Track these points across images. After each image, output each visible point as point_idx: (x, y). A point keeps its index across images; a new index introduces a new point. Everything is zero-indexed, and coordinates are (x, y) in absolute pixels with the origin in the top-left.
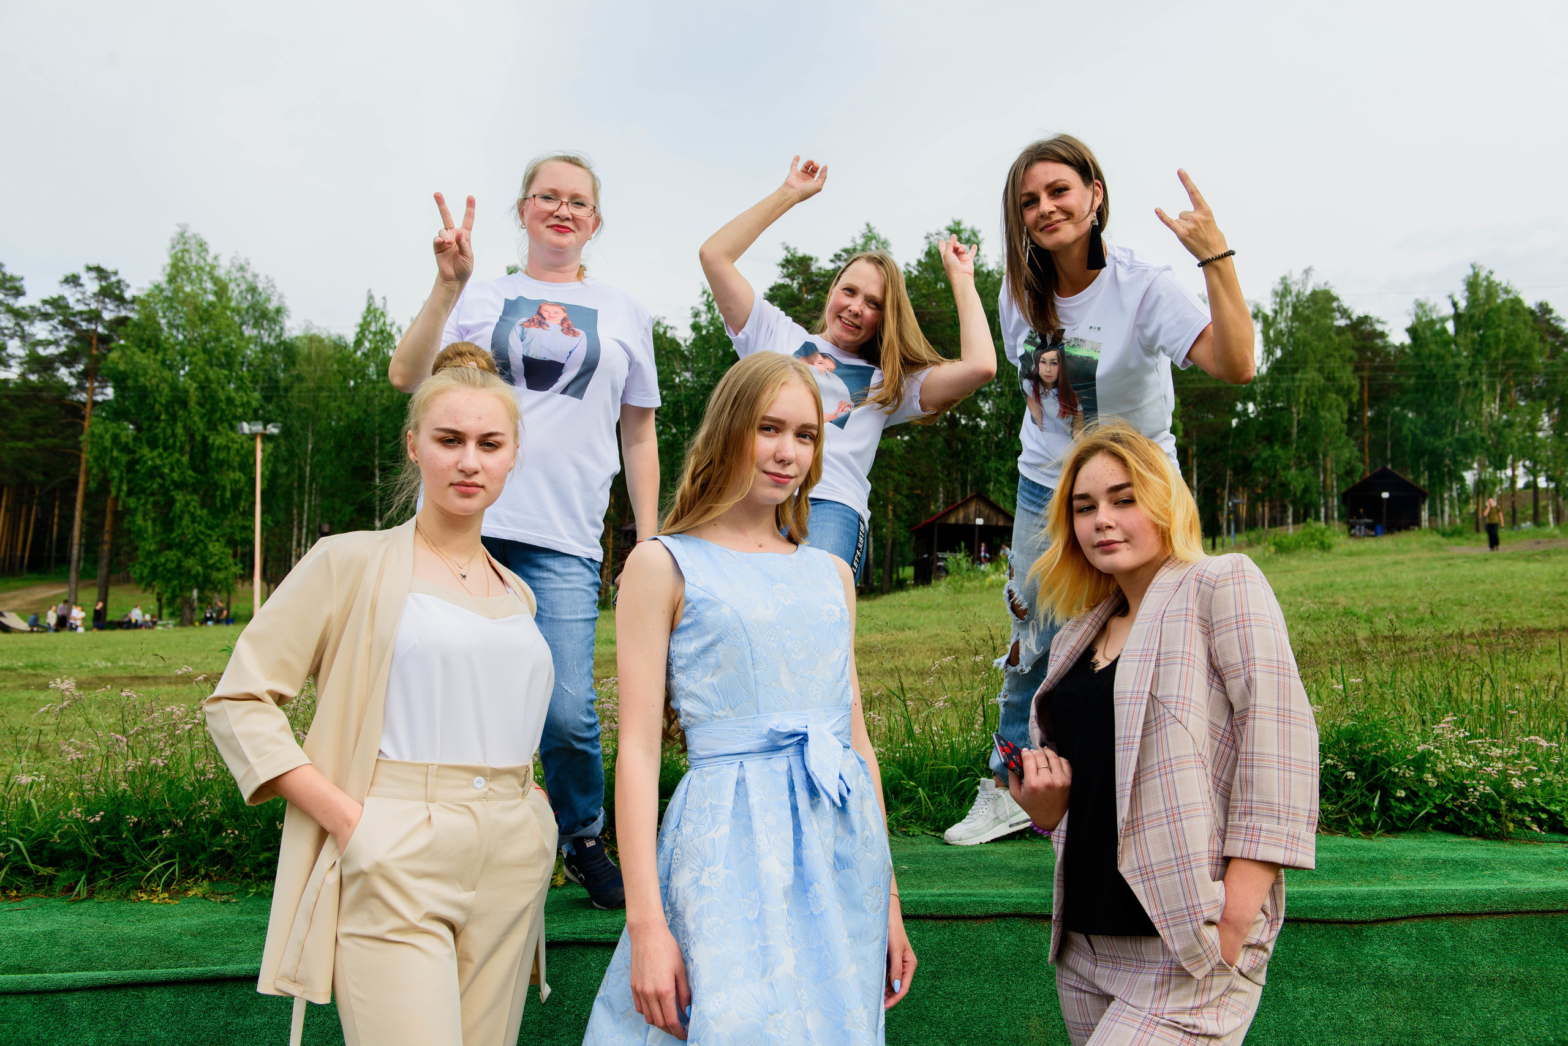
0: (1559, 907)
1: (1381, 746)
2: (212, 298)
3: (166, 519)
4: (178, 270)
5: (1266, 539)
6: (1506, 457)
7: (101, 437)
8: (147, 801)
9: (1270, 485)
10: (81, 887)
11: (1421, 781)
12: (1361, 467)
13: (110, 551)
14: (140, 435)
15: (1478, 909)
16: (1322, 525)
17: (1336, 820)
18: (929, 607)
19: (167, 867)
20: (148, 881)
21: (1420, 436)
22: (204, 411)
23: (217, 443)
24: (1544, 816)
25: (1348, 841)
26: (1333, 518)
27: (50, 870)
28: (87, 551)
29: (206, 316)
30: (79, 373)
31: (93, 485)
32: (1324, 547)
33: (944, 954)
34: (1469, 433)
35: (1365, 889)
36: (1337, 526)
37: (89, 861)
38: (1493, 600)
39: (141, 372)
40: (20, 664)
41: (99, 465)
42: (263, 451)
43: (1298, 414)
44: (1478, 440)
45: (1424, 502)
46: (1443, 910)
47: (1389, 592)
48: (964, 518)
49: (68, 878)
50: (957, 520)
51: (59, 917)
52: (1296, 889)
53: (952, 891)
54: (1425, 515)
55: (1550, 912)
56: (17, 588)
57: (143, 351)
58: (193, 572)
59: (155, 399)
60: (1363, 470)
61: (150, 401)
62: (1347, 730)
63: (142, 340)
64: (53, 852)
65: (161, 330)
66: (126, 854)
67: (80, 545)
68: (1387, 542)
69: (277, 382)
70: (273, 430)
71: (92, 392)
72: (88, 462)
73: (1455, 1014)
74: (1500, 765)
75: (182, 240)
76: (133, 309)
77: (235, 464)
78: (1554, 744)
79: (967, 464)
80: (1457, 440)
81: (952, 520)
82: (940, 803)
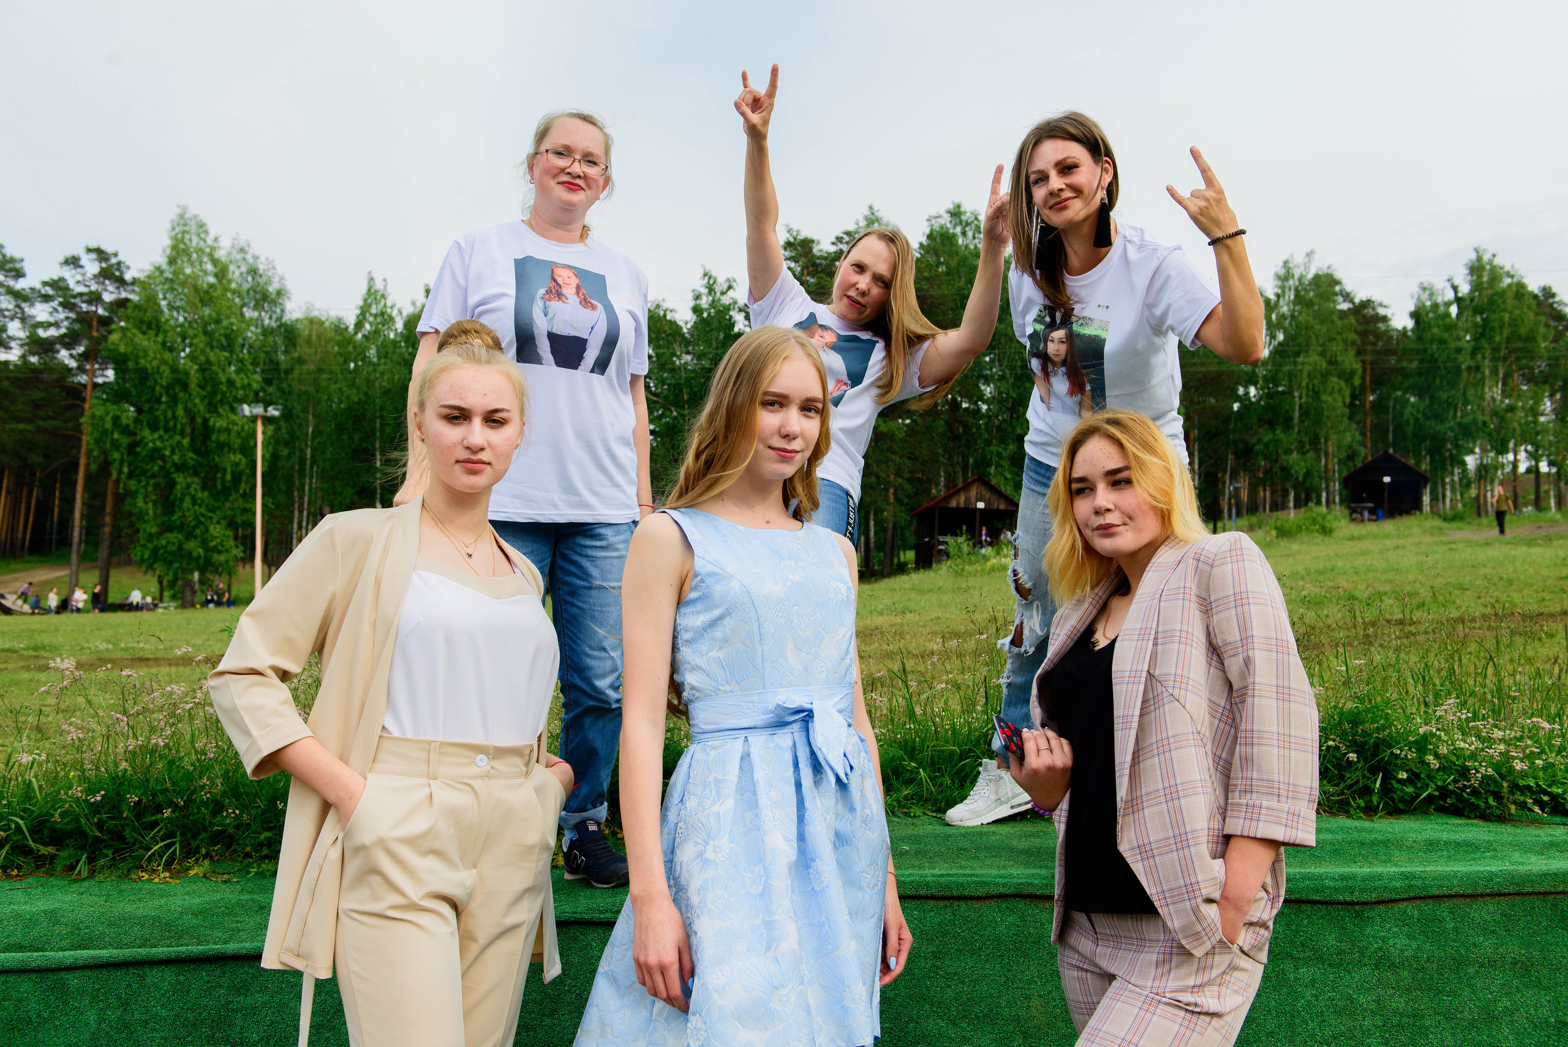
0: (1561, 888)
1: (1383, 728)
2: (212, 280)
3: (167, 501)
4: (179, 251)
5: (1267, 523)
6: (1508, 441)
7: (102, 419)
8: (147, 781)
9: (1271, 469)
10: (82, 867)
11: (1423, 762)
12: (1363, 451)
13: (111, 533)
14: (141, 417)
15: (1480, 891)
16: (1323, 509)
17: (1337, 802)
18: (930, 591)
19: (169, 846)
20: (149, 860)
21: (1422, 420)
22: (204, 393)
23: (218, 425)
24: (1546, 798)
25: (1349, 823)
26: (1334, 502)
27: (51, 850)
28: (88, 533)
29: (206, 297)
30: (79, 355)
31: (94, 467)
32: (1326, 531)
34: (1471, 417)
35: (1366, 870)
36: (1338, 510)
37: (90, 841)
38: (1495, 584)
39: (141, 354)
40: (22, 646)
41: (100, 447)
42: (264, 433)
43: (1301, 398)
44: (1480, 425)
45: (1425, 487)
46: (1445, 891)
47: (1390, 576)
48: (966, 501)
49: (69, 857)
50: (958, 503)
51: (60, 896)
52: (1298, 870)
53: (954, 871)
54: (1426, 499)
55: (1552, 893)
56: (18, 571)
57: (144, 333)
58: (195, 554)
59: (156, 381)
60: (1365, 454)
61: (150, 383)
62: (1351, 712)
63: (142, 322)
64: (54, 831)
65: (162, 312)
66: (127, 833)
67: (81, 527)
68: (1388, 526)
69: (278, 364)
70: (273, 412)
71: (93, 373)
72: (88, 444)
73: (1456, 995)
74: (1502, 747)
75: (182, 222)
76: (134, 291)
77: (236, 446)
78: (1556, 726)
79: (969, 448)
80: (1459, 424)
81: (953, 504)
82: (941, 784)
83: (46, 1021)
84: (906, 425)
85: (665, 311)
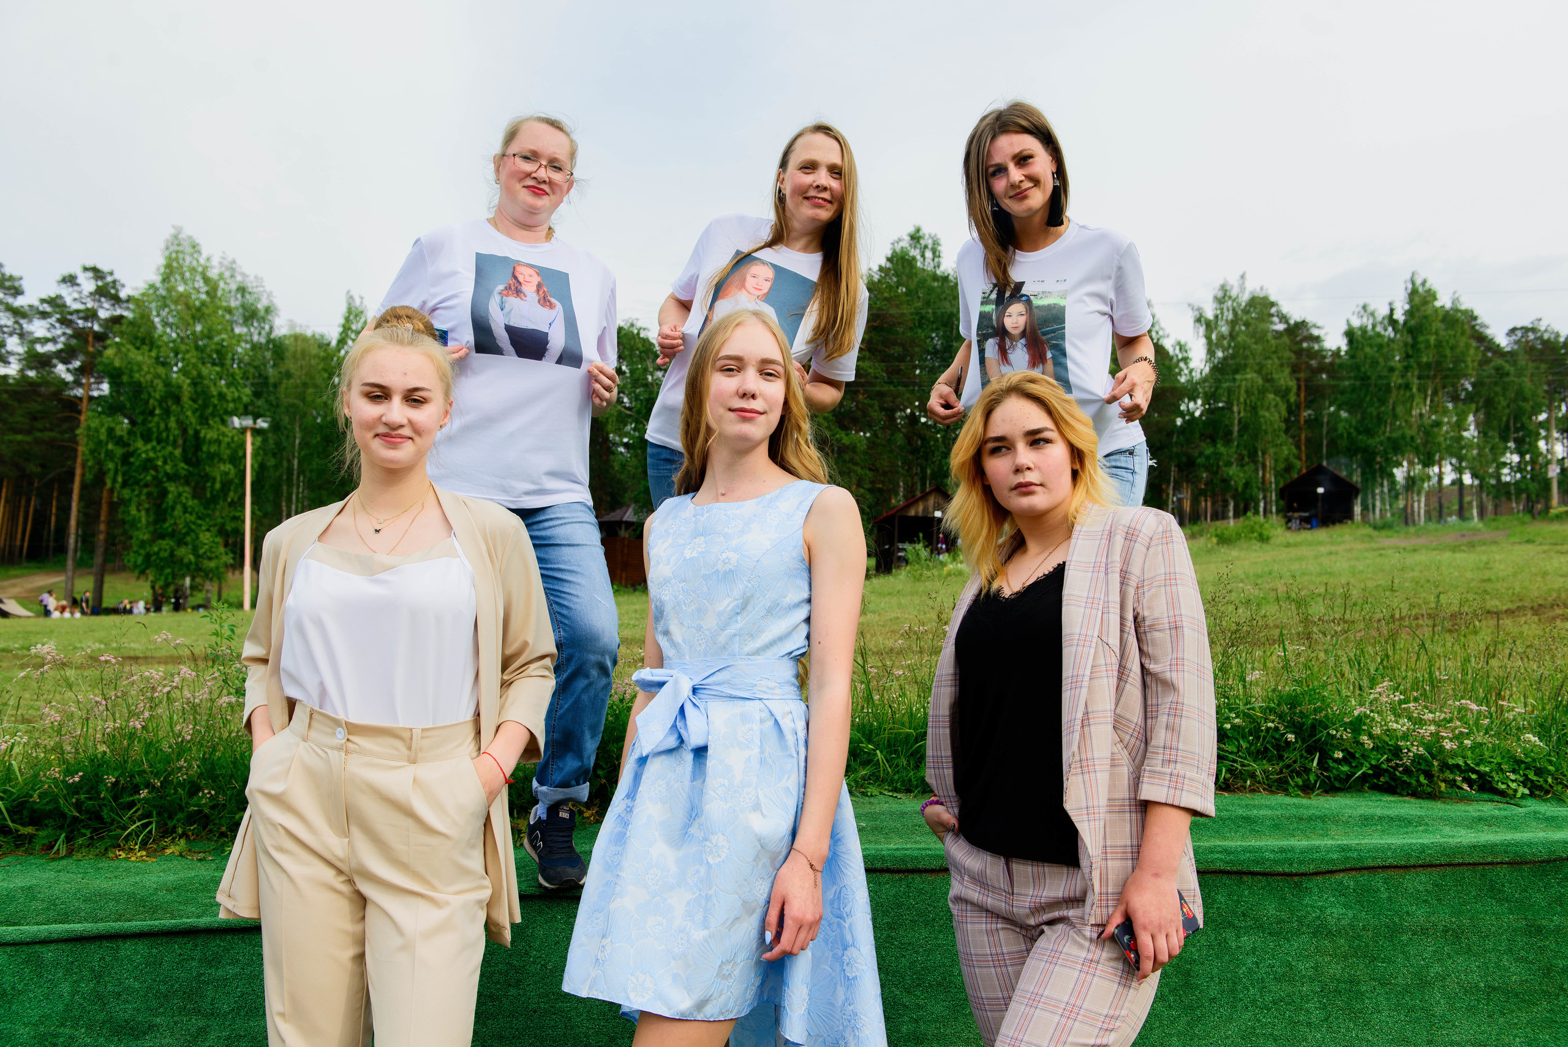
0: (1489, 860)
1: (1320, 709)
2: (204, 297)
3: (160, 510)
4: (170, 270)
5: (1208, 532)
6: (1434, 455)
7: (97, 430)
8: (125, 762)
9: (1212, 481)
10: (61, 845)
11: (1358, 743)
12: (1298, 464)
13: (106, 540)
14: (135, 429)
15: (1412, 862)
16: (1261, 518)
17: (1276, 781)
18: (890, 594)
19: (145, 826)
20: (127, 839)
21: (1354, 434)
22: (196, 406)
23: (208, 436)
24: (1474, 776)
25: (1288, 800)
26: (1271, 512)
27: (30, 830)
28: (84, 541)
29: (198, 314)
30: (76, 369)
31: (89, 476)
32: (1263, 539)
33: (899, 906)
34: (1400, 433)
35: (1305, 843)
36: (1274, 519)
37: (68, 821)
38: (1422, 586)
39: (135, 368)
40: (17, 646)
41: (95, 457)
42: (253, 444)
43: (1239, 413)
44: (1408, 439)
45: (1356, 497)
46: (1379, 862)
47: (1324, 579)
48: (924, 510)
49: (48, 836)
50: (917, 512)
51: (38, 873)
52: (1239, 843)
53: (909, 846)
54: (1357, 509)
55: (1481, 864)
56: (16, 577)
57: (138, 348)
58: (186, 561)
59: (149, 394)
60: (1300, 467)
61: (144, 396)
62: (1289, 695)
63: (136, 338)
64: (34, 811)
65: (155, 328)
66: (105, 813)
67: (77, 535)
68: (1321, 534)
69: (266, 378)
70: (262, 424)
71: (89, 387)
72: (83, 454)
73: (1390, 962)
74: (1433, 728)
75: (176, 242)
76: (128, 309)
77: (225, 457)
78: (1484, 708)
79: (927, 460)
80: (1389, 439)
81: (912, 513)
82: (897, 765)
83: (20, 992)
84: (867, 438)
85: (639, 330)
